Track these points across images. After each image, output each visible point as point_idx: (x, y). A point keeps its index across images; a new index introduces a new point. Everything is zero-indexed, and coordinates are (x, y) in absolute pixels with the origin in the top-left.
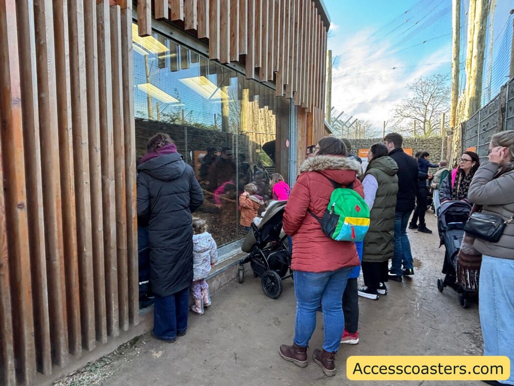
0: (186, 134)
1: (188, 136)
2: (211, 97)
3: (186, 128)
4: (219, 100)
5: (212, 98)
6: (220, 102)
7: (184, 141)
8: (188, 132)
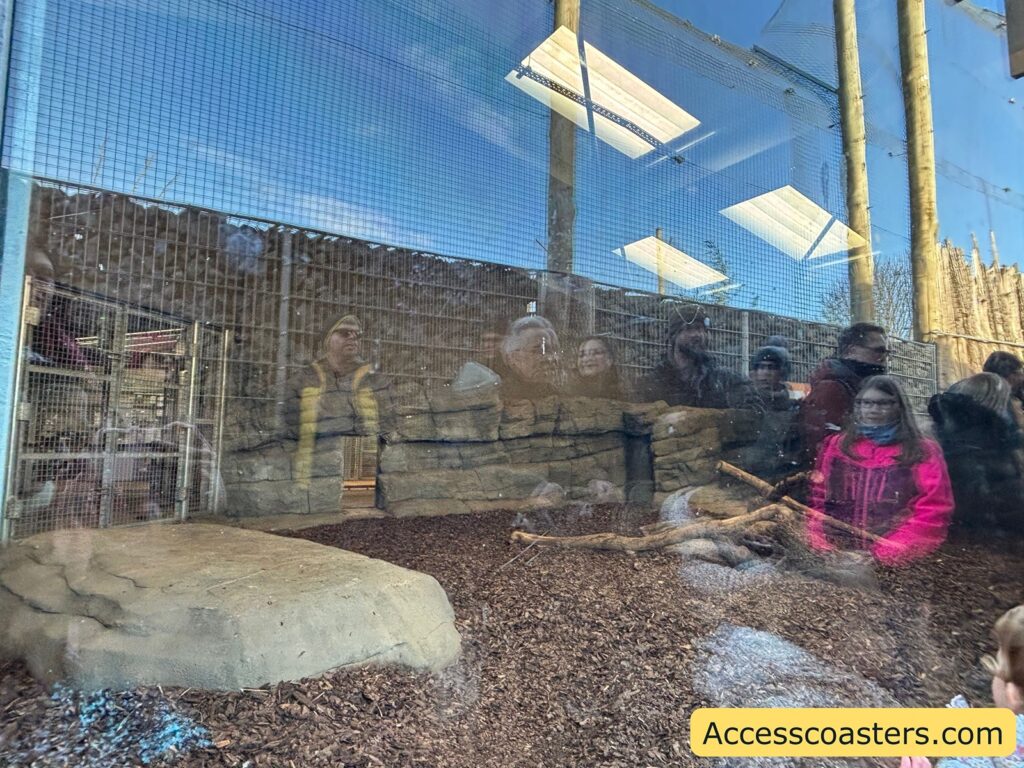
0: (746, 331)
1: (752, 337)
2: (809, 253)
3: (746, 313)
4: (839, 255)
5: (812, 256)
6: (846, 260)
7: (740, 351)
8: (751, 326)
